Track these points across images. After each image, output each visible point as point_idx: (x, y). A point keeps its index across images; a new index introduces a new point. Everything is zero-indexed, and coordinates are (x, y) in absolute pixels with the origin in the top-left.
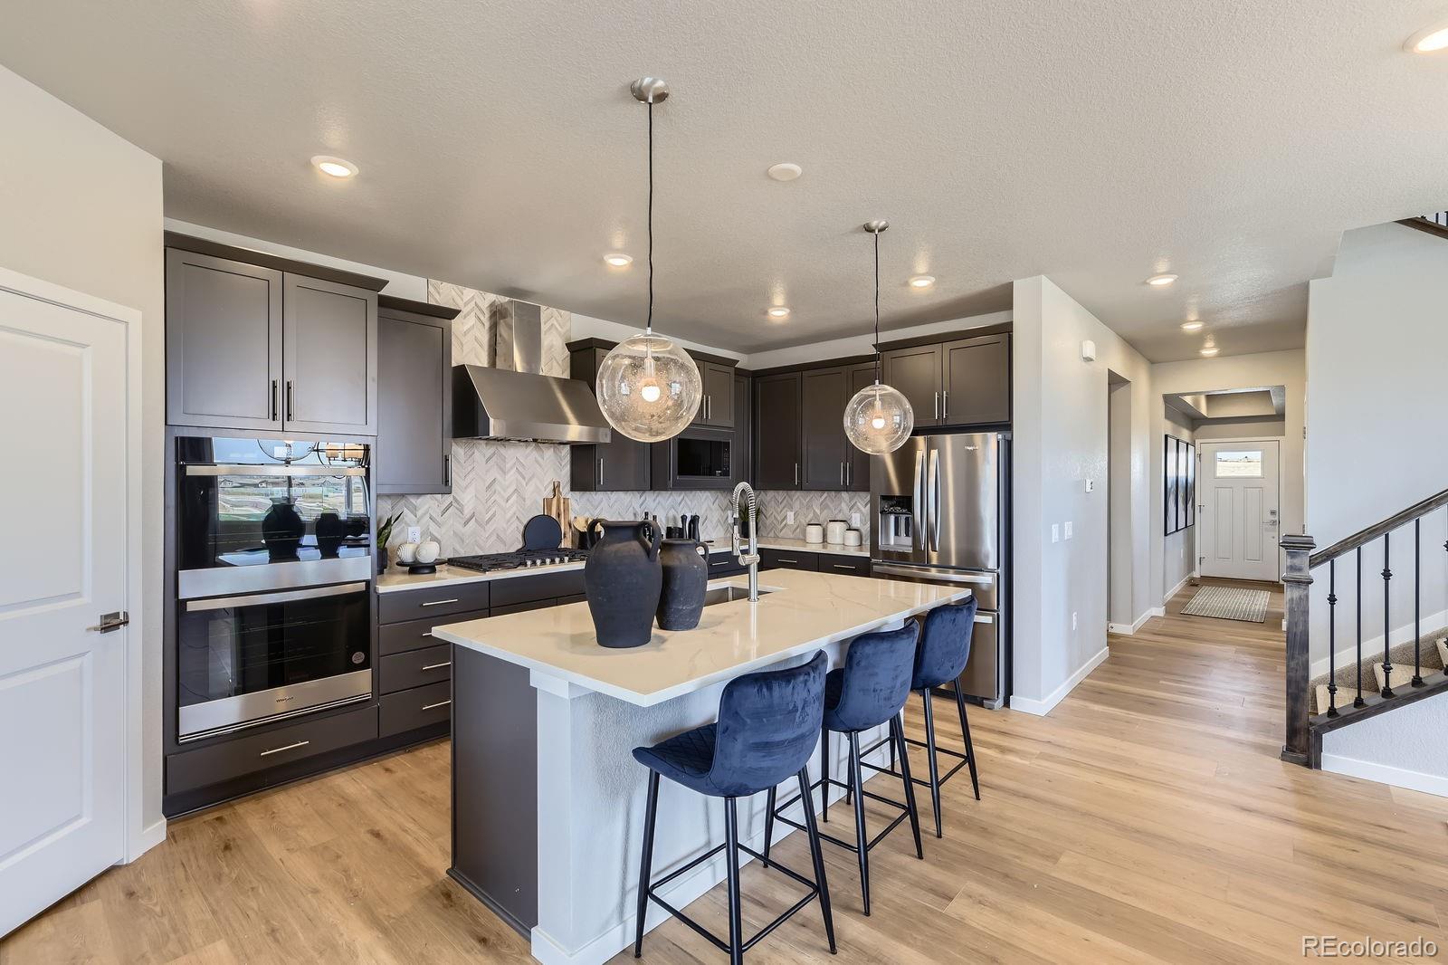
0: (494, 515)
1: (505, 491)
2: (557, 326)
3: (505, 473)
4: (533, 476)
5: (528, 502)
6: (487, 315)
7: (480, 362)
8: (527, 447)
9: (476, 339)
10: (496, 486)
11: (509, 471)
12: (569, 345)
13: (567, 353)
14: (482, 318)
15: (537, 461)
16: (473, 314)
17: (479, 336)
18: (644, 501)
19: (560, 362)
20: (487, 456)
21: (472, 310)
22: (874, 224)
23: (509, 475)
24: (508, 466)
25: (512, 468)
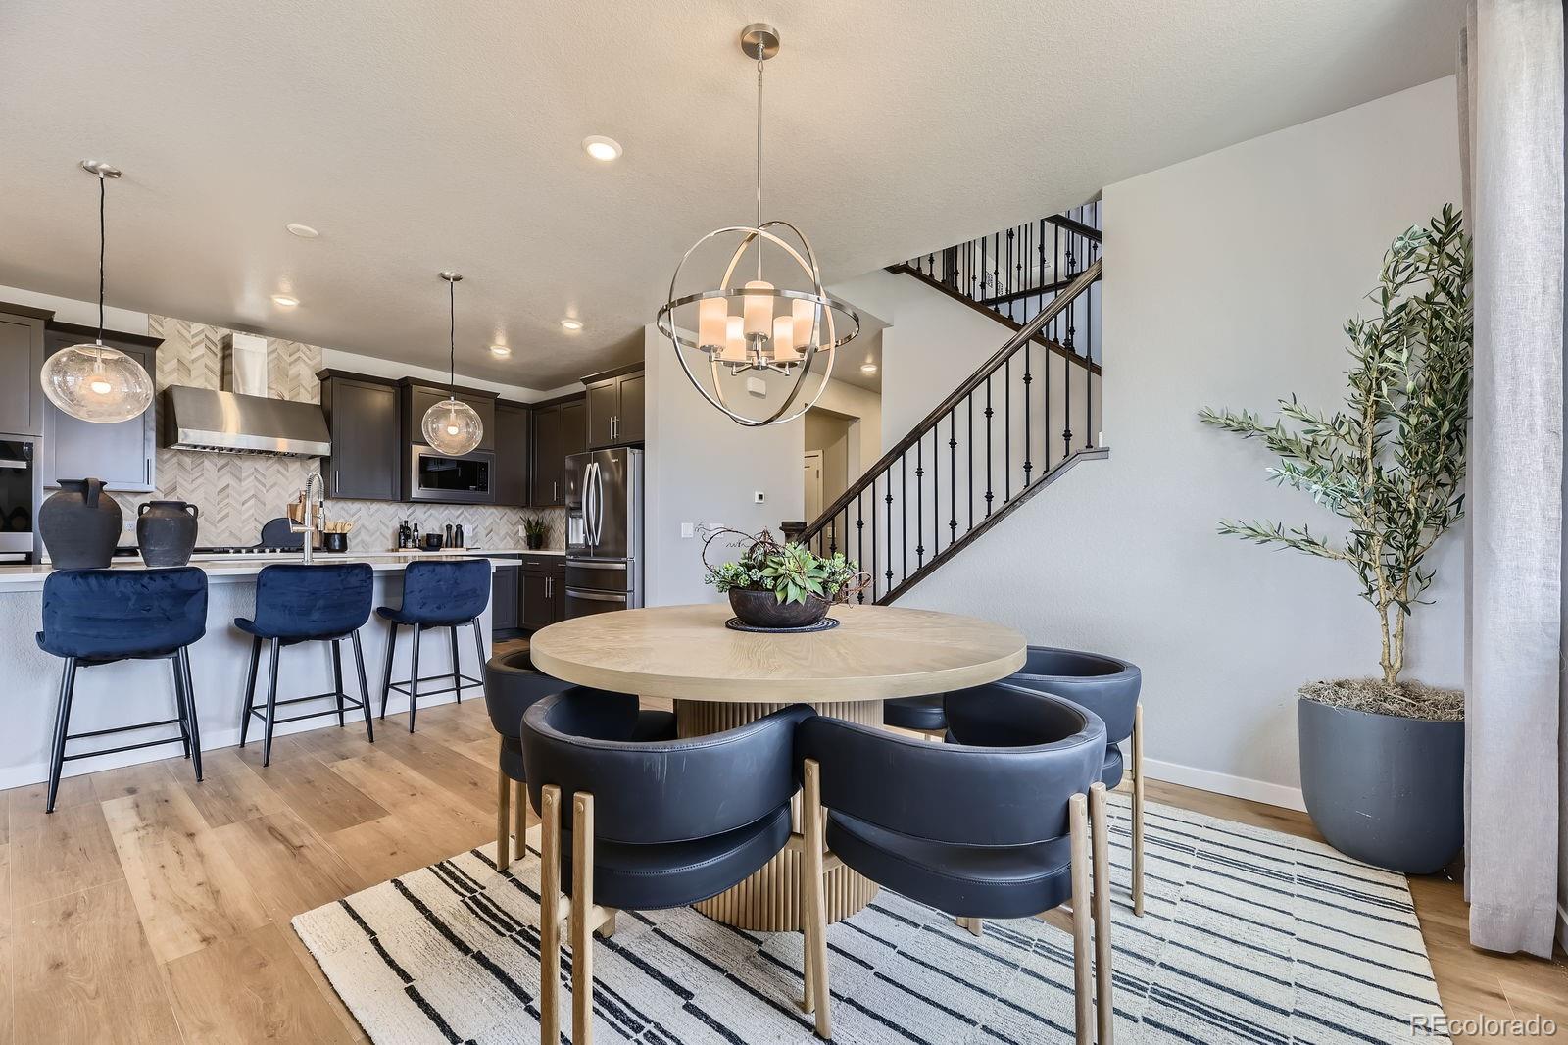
0: (227, 515)
1: (240, 496)
2: (306, 359)
3: (240, 481)
4: (275, 484)
5: (268, 507)
6: (220, 346)
7: (211, 385)
8: (267, 460)
9: (206, 366)
10: (230, 491)
11: (245, 480)
12: (318, 375)
13: (317, 381)
14: (213, 348)
15: (279, 471)
16: (203, 345)
17: (210, 364)
18: (412, 513)
19: (309, 390)
20: (219, 466)
21: (201, 342)
22: (446, 274)
23: (246, 482)
24: (244, 475)
25: (248, 477)
